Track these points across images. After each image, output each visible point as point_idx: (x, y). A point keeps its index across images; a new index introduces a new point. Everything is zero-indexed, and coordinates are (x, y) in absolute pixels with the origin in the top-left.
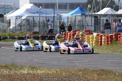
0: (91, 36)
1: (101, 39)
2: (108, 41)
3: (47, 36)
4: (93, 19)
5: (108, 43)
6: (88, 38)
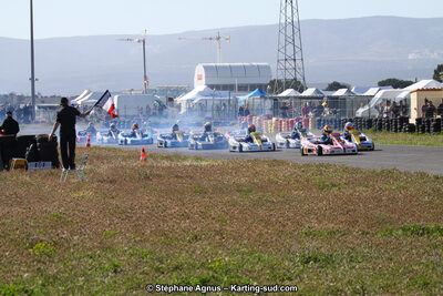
4: (273, 101)
6: (266, 123)
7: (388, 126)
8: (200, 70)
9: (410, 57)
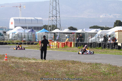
0: (53, 43)
1: (59, 45)
2: (62, 46)
3: (30, 43)
4: (53, 34)
5: (62, 47)
6: (52, 44)
7: (108, 46)
8: (12, 20)
9: (101, 17)
